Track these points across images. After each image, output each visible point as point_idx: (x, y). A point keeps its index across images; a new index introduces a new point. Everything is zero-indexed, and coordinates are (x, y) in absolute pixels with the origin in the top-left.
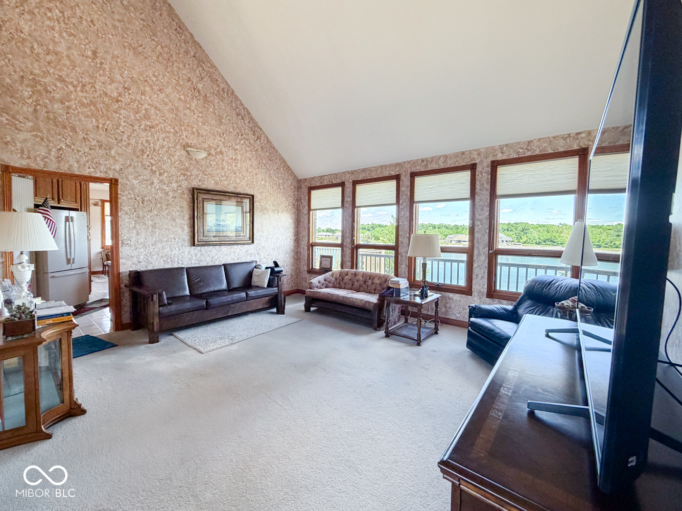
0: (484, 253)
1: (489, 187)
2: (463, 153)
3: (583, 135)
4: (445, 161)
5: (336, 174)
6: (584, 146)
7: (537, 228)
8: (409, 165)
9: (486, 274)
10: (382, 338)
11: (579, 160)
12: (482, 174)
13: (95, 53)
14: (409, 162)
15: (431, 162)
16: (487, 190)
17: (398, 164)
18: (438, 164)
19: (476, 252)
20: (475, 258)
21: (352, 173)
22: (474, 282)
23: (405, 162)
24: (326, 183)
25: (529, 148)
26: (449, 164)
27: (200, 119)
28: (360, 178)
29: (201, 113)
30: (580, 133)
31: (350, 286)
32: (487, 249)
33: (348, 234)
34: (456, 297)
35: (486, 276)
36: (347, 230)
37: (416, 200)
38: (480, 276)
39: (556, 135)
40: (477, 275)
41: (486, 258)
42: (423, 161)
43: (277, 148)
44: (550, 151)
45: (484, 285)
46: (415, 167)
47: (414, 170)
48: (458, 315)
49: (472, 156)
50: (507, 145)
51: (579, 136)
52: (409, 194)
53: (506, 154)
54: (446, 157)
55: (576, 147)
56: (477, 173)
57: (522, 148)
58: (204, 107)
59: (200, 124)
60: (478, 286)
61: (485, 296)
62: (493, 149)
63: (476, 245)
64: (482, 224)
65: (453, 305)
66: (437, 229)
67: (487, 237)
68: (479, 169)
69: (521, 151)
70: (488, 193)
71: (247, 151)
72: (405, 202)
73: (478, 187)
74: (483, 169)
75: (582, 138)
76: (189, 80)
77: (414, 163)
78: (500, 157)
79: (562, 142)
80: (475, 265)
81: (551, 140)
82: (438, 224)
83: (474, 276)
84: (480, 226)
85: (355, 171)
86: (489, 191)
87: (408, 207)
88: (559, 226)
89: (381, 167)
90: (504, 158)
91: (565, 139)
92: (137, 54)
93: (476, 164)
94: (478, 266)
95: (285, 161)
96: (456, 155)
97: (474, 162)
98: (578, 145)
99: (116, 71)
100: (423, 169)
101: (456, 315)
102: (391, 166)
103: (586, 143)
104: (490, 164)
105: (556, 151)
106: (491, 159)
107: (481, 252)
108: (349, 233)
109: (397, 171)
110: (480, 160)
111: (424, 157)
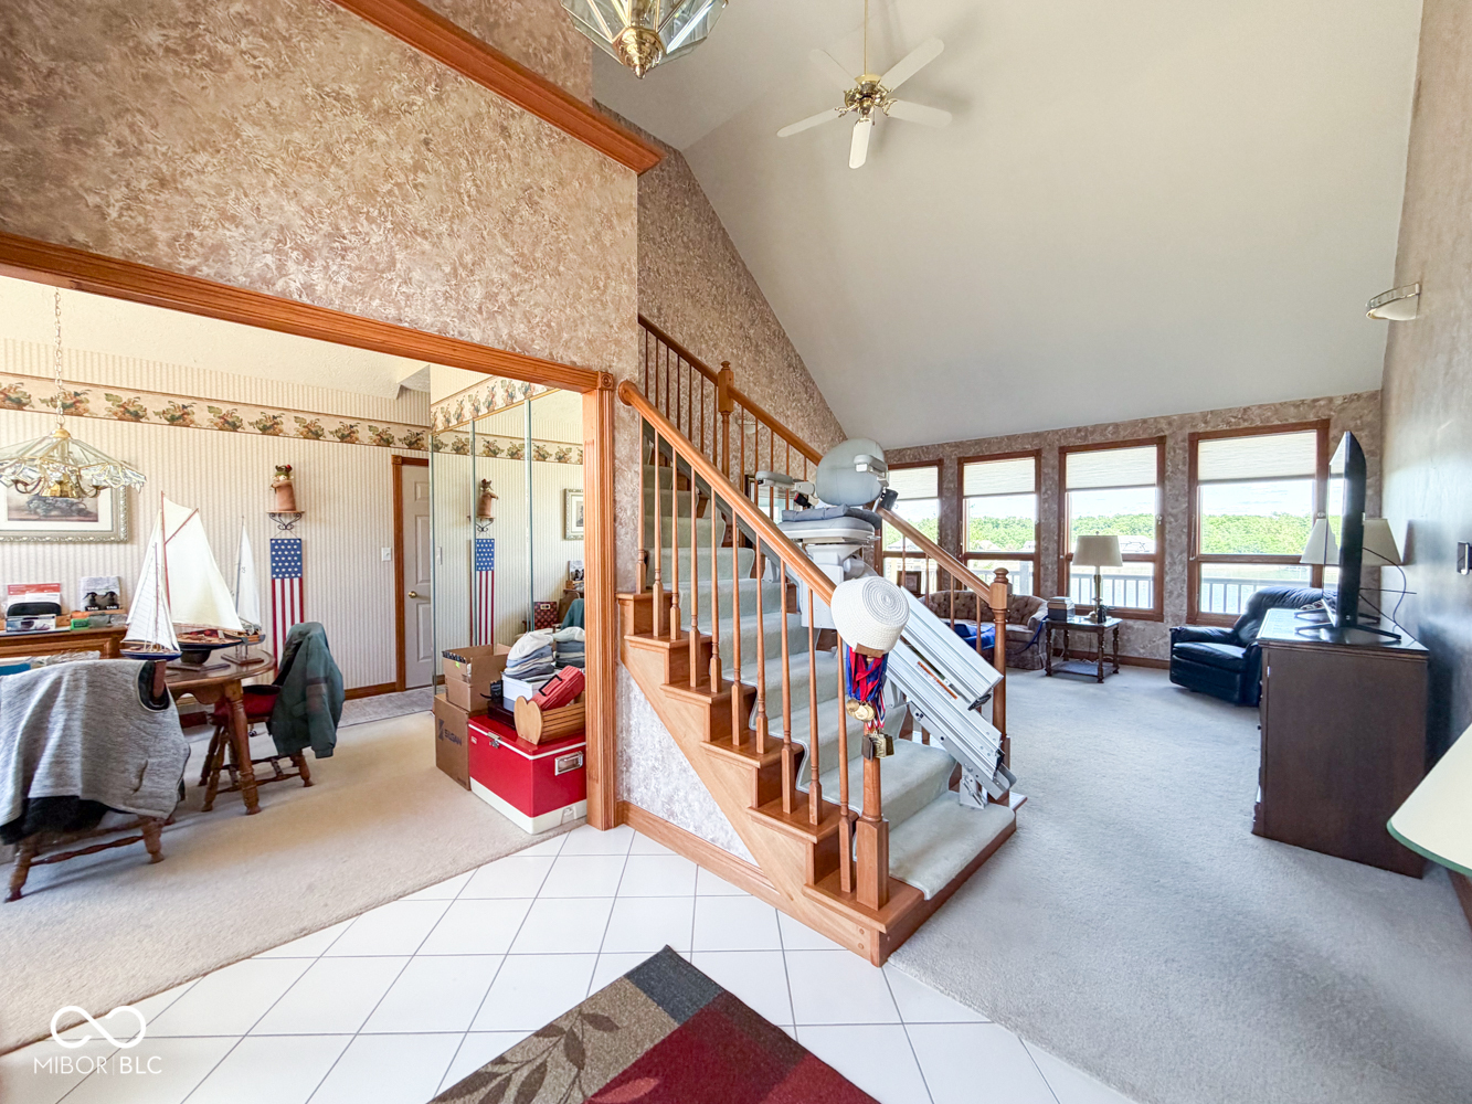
0: (1181, 559)
1: (1186, 469)
2: (1145, 421)
3: (1322, 403)
4: (1114, 433)
5: (927, 447)
6: (1324, 418)
7: (1223, 522)
8: (1057, 437)
9: (1185, 589)
10: (1042, 676)
11: (1318, 435)
12: (1175, 452)
13: (659, 309)
14: (1056, 432)
15: (1092, 433)
16: (1183, 473)
17: (1037, 435)
18: (1105, 435)
19: (1168, 560)
20: (1167, 569)
21: (957, 445)
22: (1166, 602)
23: (1048, 432)
24: (908, 461)
25: (1246, 417)
26: (1123, 435)
27: (751, 379)
28: (970, 454)
29: (752, 369)
30: (1318, 400)
31: (965, 614)
32: (1185, 555)
33: (950, 538)
34: (1138, 625)
35: (1185, 593)
36: (949, 532)
37: (1069, 485)
38: (1176, 593)
39: (1283, 401)
40: (1171, 593)
41: (1184, 567)
42: (1079, 430)
43: (831, 409)
44: (1277, 423)
45: (1182, 606)
46: (1066, 438)
47: (1064, 443)
48: (1142, 651)
49: (1159, 426)
50: (1212, 412)
51: (1317, 404)
52: (1057, 478)
53: (1212, 424)
54: (1116, 426)
55: (1312, 418)
56: (1167, 449)
57: (1235, 417)
58: (755, 360)
59: (752, 385)
60: (1172, 608)
61: (1184, 621)
62: (1193, 417)
63: (1168, 550)
64: (1176, 521)
65: (1132, 637)
66: (1001, 529)
67: (1184, 539)
68: (1170, 443)
69: (1233, 420)
70: (1186, 478)
71: (799, 417)
72: (1051, 489)
73: (1169, 469)
74: (1176, 443)
75: (1321, 406)
76: (741, 326)
77: (1066, 433)
78: (1201, 428)
79: (1292, 410)
80: (1167, 578)
81: (1277, 408)
82: (1005, 518)
83: (1166, 595)
84: (1174, 524)
85: (961, 443)
86: (1187, 474)
87: (1057, 496)
88: (1271, 518)
89: (1009, 438)
90: (1209, 429)
91: (1296, 406)
92: (696, 302)
93: (1165, 436)
94: (1172, 580)
95: (840, 428)
96: (1134, 423)
97: (1162, 434)
98: (1316, 415)
99: (677, 329)
100: (1078, 443)
101: (1137, 651)
102: (1025, 436)
103: (1327, 412)
104: (1187, 437)
105: (1285, 422)
106: (1188, 430)
107: (1177, 560)
108: (953, 537)
109: (1036, 445)
110: (1171, 431)
111: (1081, 425)
